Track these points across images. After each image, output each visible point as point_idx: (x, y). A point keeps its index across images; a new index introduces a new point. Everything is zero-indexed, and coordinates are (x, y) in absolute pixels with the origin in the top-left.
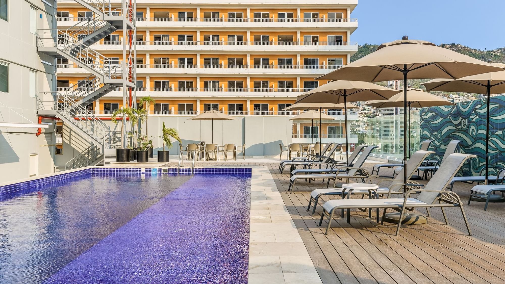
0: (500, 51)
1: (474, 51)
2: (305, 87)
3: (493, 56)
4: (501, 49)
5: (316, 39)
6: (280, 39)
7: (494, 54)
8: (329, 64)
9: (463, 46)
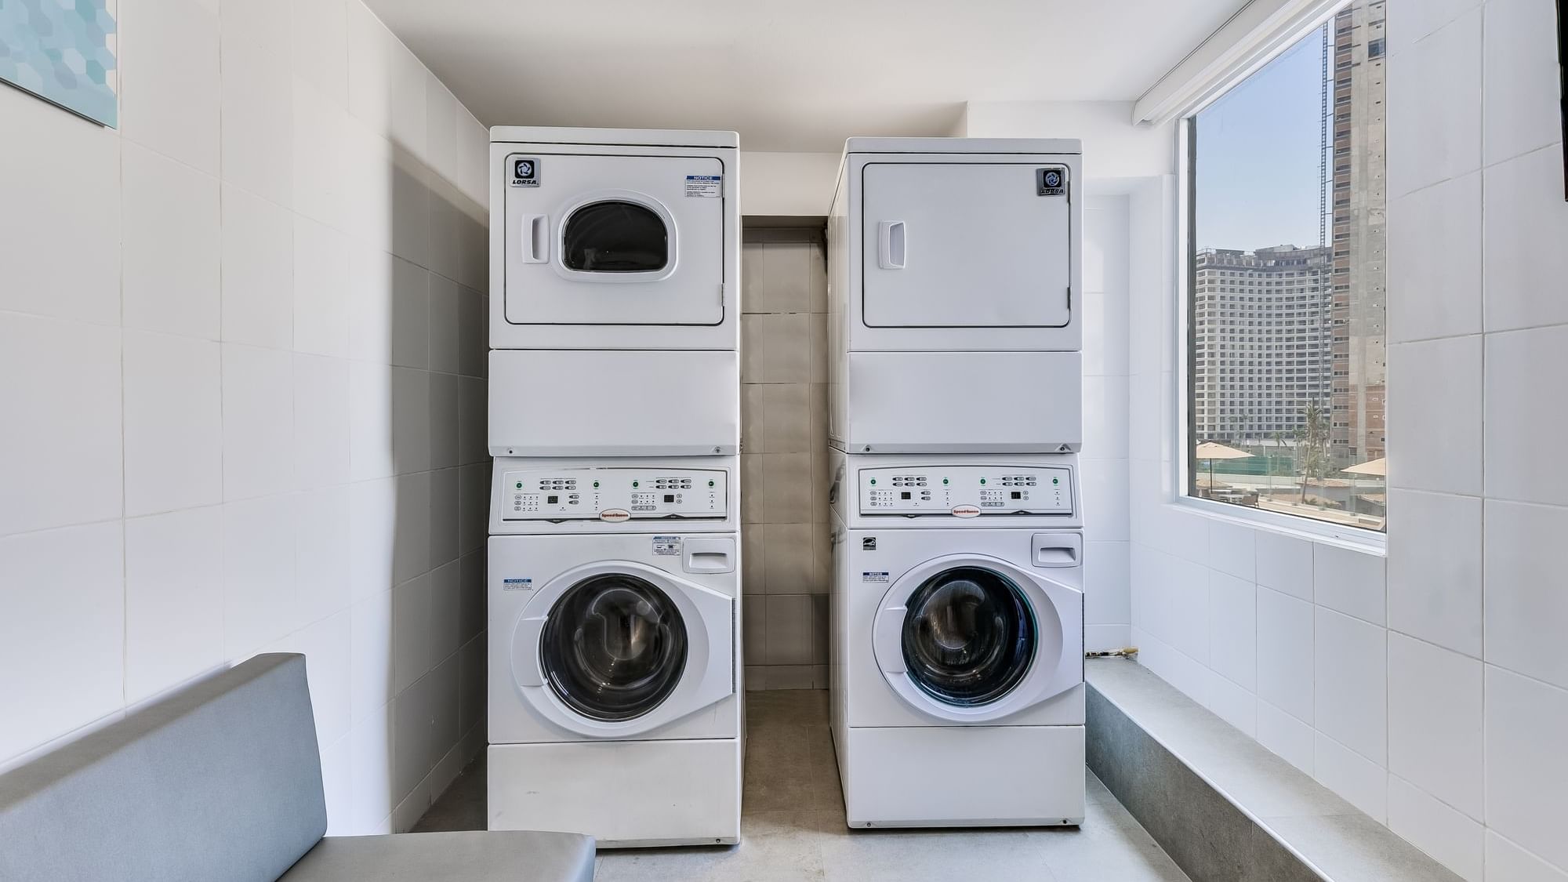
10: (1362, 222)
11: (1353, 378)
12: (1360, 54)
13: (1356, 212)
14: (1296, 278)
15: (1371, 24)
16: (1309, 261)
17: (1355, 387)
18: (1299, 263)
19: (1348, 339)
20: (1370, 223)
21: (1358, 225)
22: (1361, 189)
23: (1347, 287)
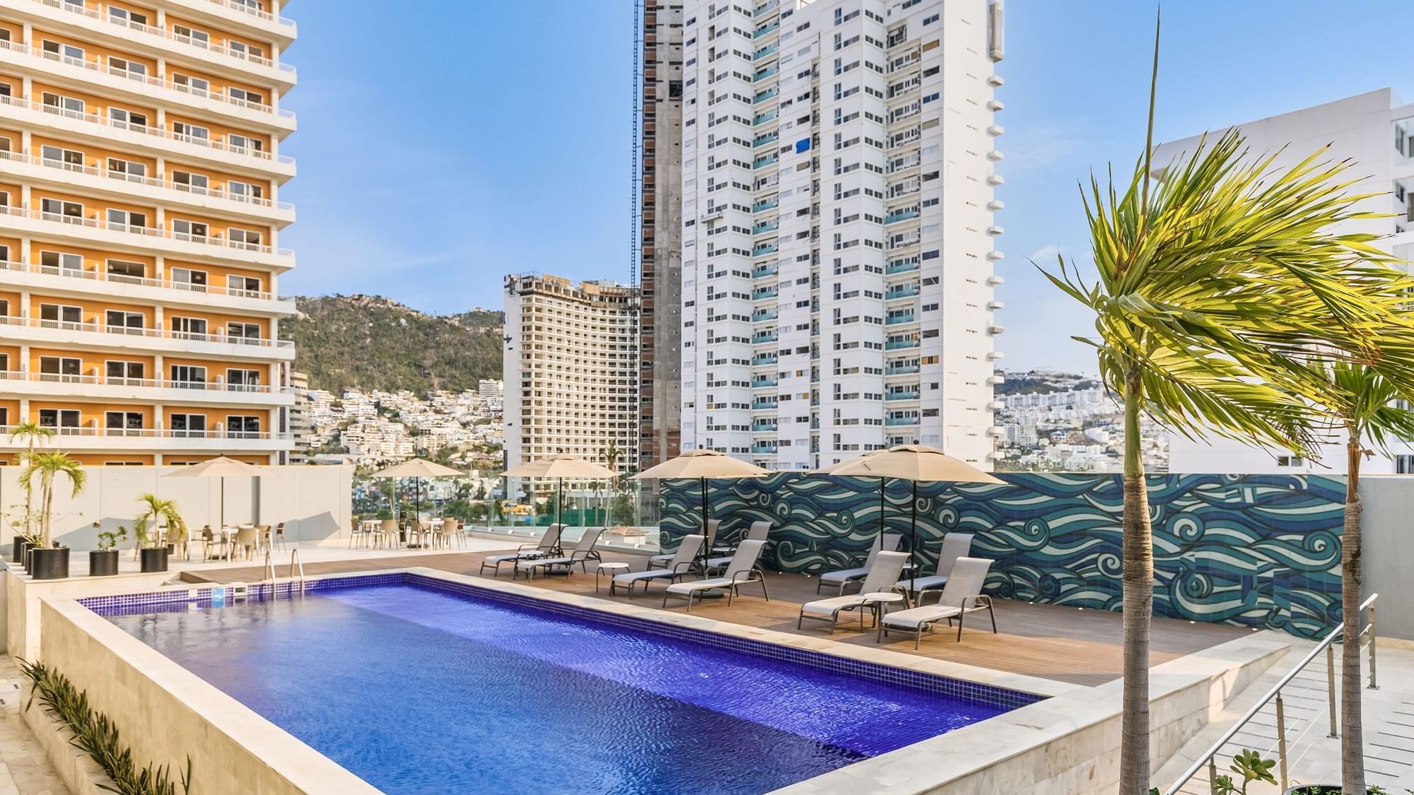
0: (458, 319)
1: (415, 314)
2: (174, 378)
3: (448, 327)
4: (459, 315)
5: (198, 278)
6: (111, 268)
7: (449, 322)
8: (230, 333)
9: (395, 303)
10: (664, 263)
11: (656, 426)
12: (662, 90)
13: (659, 252)
14: (618, 316)
15: (671, 63)
16: (629, 300)
17: (658, 432)
18: (620, 301)
19: (652, 382)
20: (671, 266)
21: (661, 265)
22: (663, 229)
23: (652, 328)
